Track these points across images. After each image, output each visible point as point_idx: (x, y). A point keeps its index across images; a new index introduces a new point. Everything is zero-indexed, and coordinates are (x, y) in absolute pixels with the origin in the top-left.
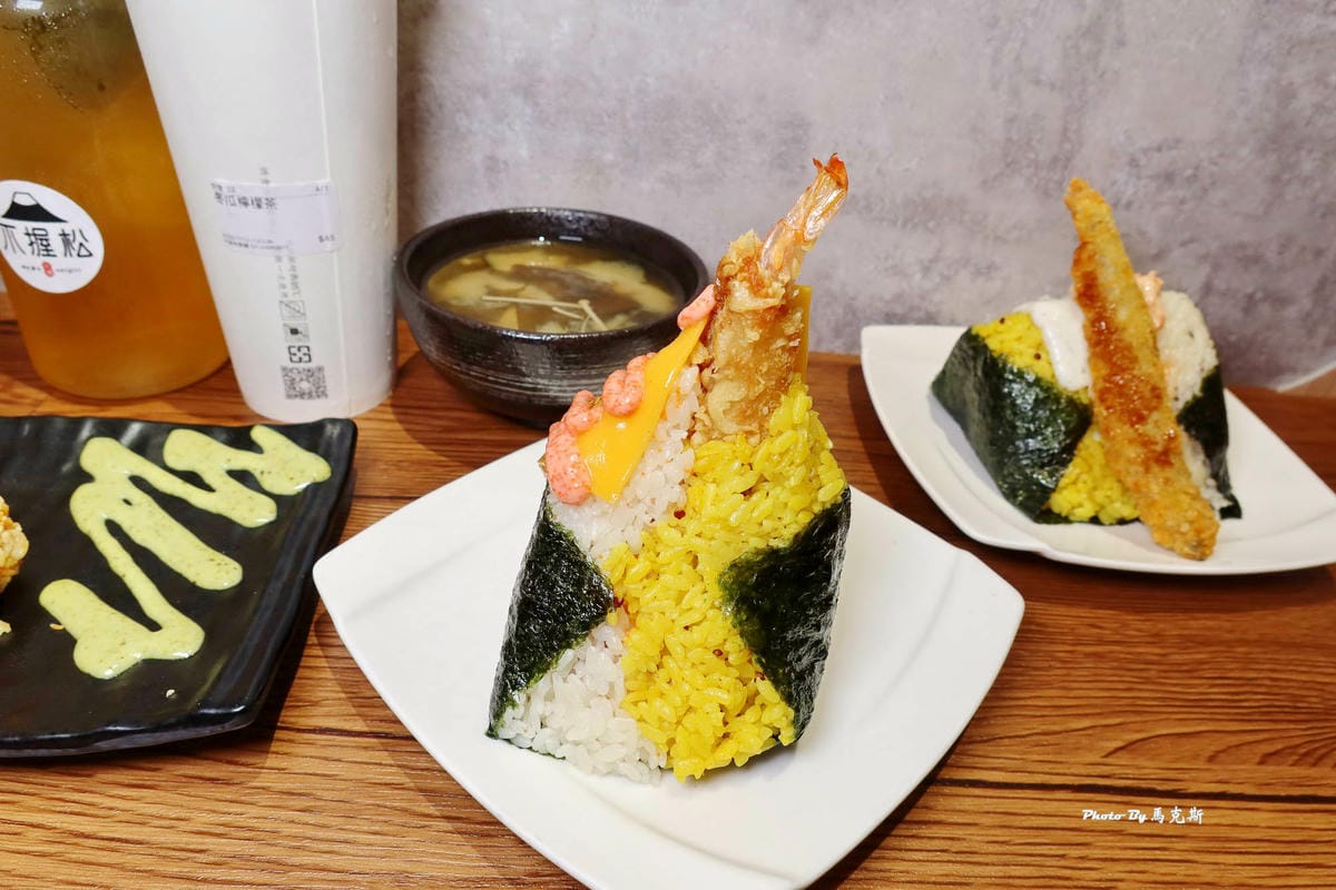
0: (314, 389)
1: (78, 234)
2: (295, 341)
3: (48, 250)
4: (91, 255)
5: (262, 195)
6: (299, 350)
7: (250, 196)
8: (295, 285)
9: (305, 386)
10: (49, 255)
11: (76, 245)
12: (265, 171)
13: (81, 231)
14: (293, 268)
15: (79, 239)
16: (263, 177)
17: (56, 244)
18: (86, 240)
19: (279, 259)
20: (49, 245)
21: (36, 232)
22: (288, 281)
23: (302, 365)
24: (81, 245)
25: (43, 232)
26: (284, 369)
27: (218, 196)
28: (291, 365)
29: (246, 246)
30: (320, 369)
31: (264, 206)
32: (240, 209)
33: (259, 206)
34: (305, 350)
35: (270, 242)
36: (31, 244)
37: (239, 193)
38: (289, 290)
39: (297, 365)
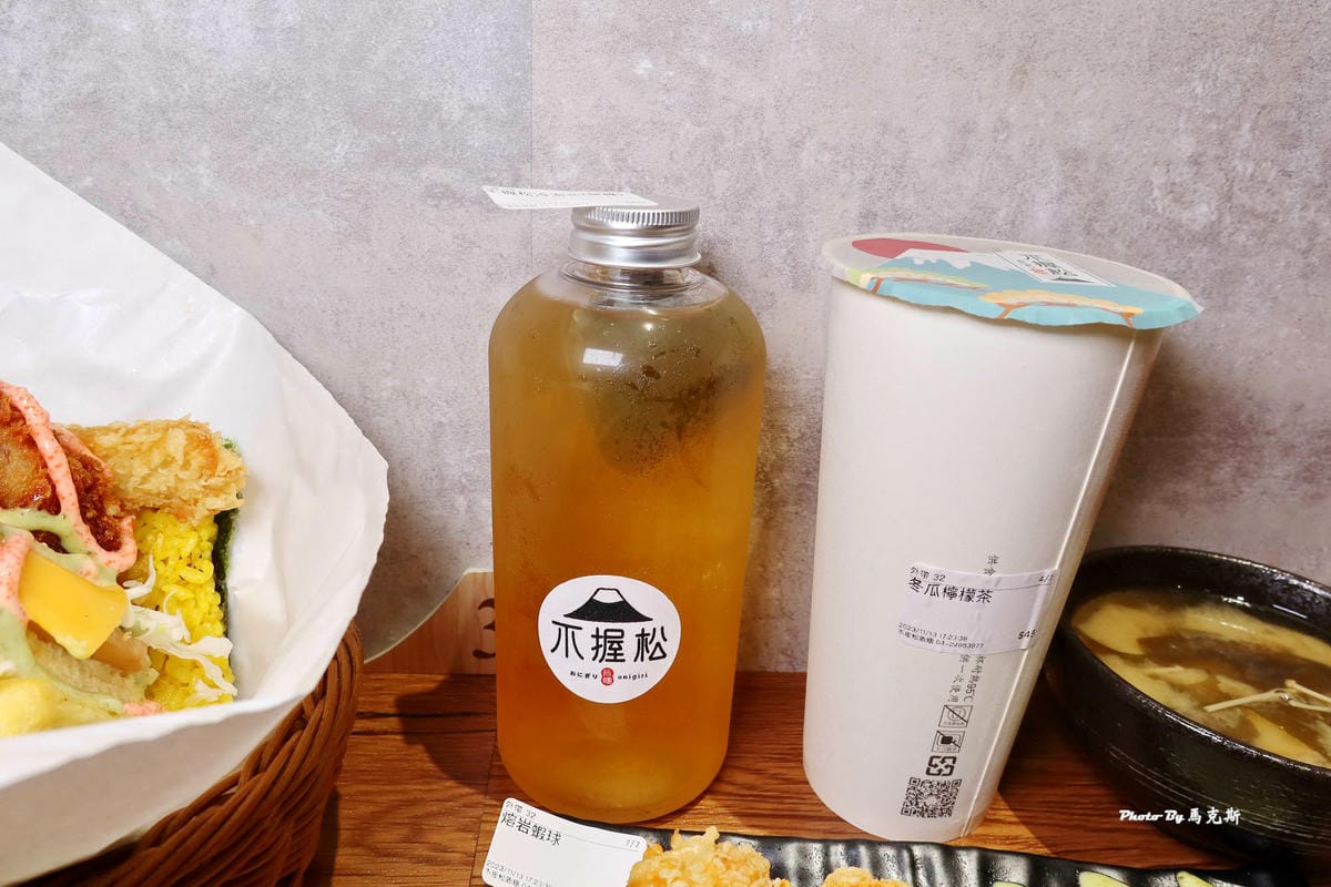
0: (940, 805)
1: (658, 633)
2: (942, 751)
3: (616, 656)
4: (664, 655)
5: (978, 586)
6: (943, 762)
7: (960, 586)
8: (971, 688)
9: (932, 802)
10: (615, 660)
11: (651, 647)
12: (994, 560)
13: (662, 628)
14: (978, 669)
15: (658, 638)
16: (989, 567)
17: (630, 646)
18: (665, 640)
19: (965, 658)
20: (620, 648)
21: (609, 634)
22: (964, 686)
23: (941, 779)
24: (658, 644)
25: (619, 634)
26: (913, 781)
27: (916, 583)
28: (924, 777)
29: (930, 641)
30: (958, 783)
31: (975, 599)
32: (943, 600)
33: (969, 598)
34: (949, 762)
35: (965, 639)
36: (597, 647)
37: (948, 582)
38: (961, 694)
39: (931, 778)
